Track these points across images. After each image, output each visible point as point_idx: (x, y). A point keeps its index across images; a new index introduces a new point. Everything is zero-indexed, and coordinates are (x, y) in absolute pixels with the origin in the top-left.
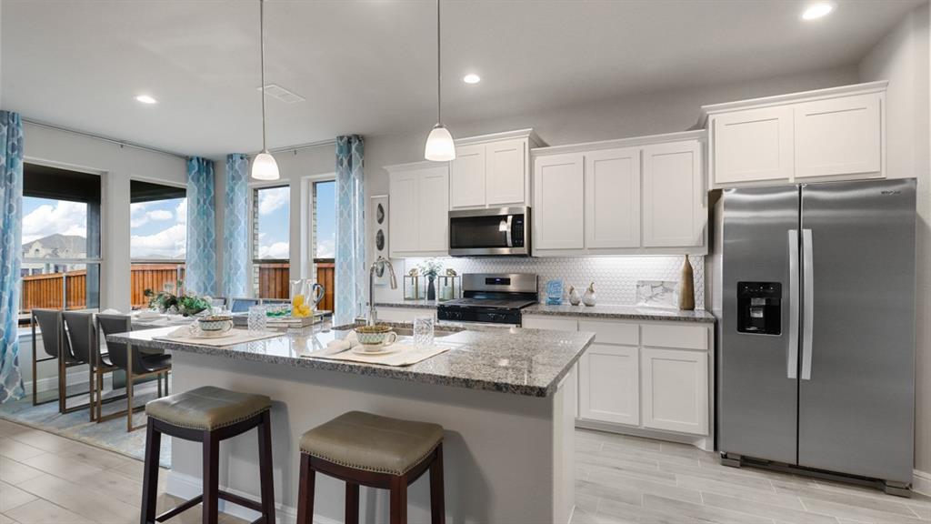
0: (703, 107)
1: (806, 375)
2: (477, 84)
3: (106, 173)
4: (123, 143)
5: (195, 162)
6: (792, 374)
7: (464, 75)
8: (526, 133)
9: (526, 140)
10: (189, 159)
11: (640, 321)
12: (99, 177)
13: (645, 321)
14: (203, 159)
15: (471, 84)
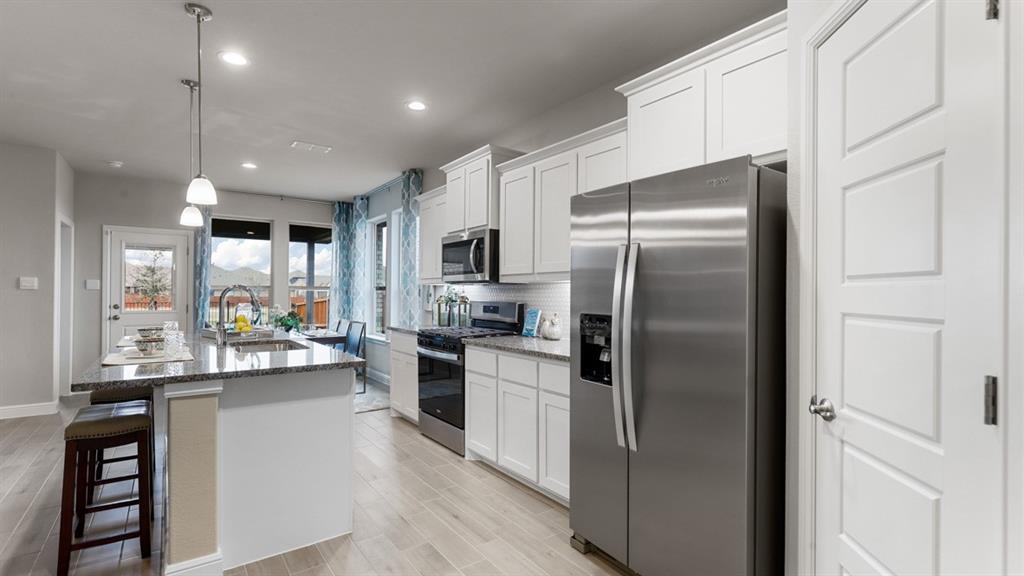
0: (616, 89)
1: (633, 447)
2: (421, 111)
3: (272, 221)
4: (282, 197)
5: (337, 206)
6: (621, 442)
7: (409, 102)
8: (486, 150)
9: (490, 157)
10: (332, 203)
11: (539, 359)
12: (268, 224)
13: (544, 360)
14: (343, 203)
15: (417, 111)
